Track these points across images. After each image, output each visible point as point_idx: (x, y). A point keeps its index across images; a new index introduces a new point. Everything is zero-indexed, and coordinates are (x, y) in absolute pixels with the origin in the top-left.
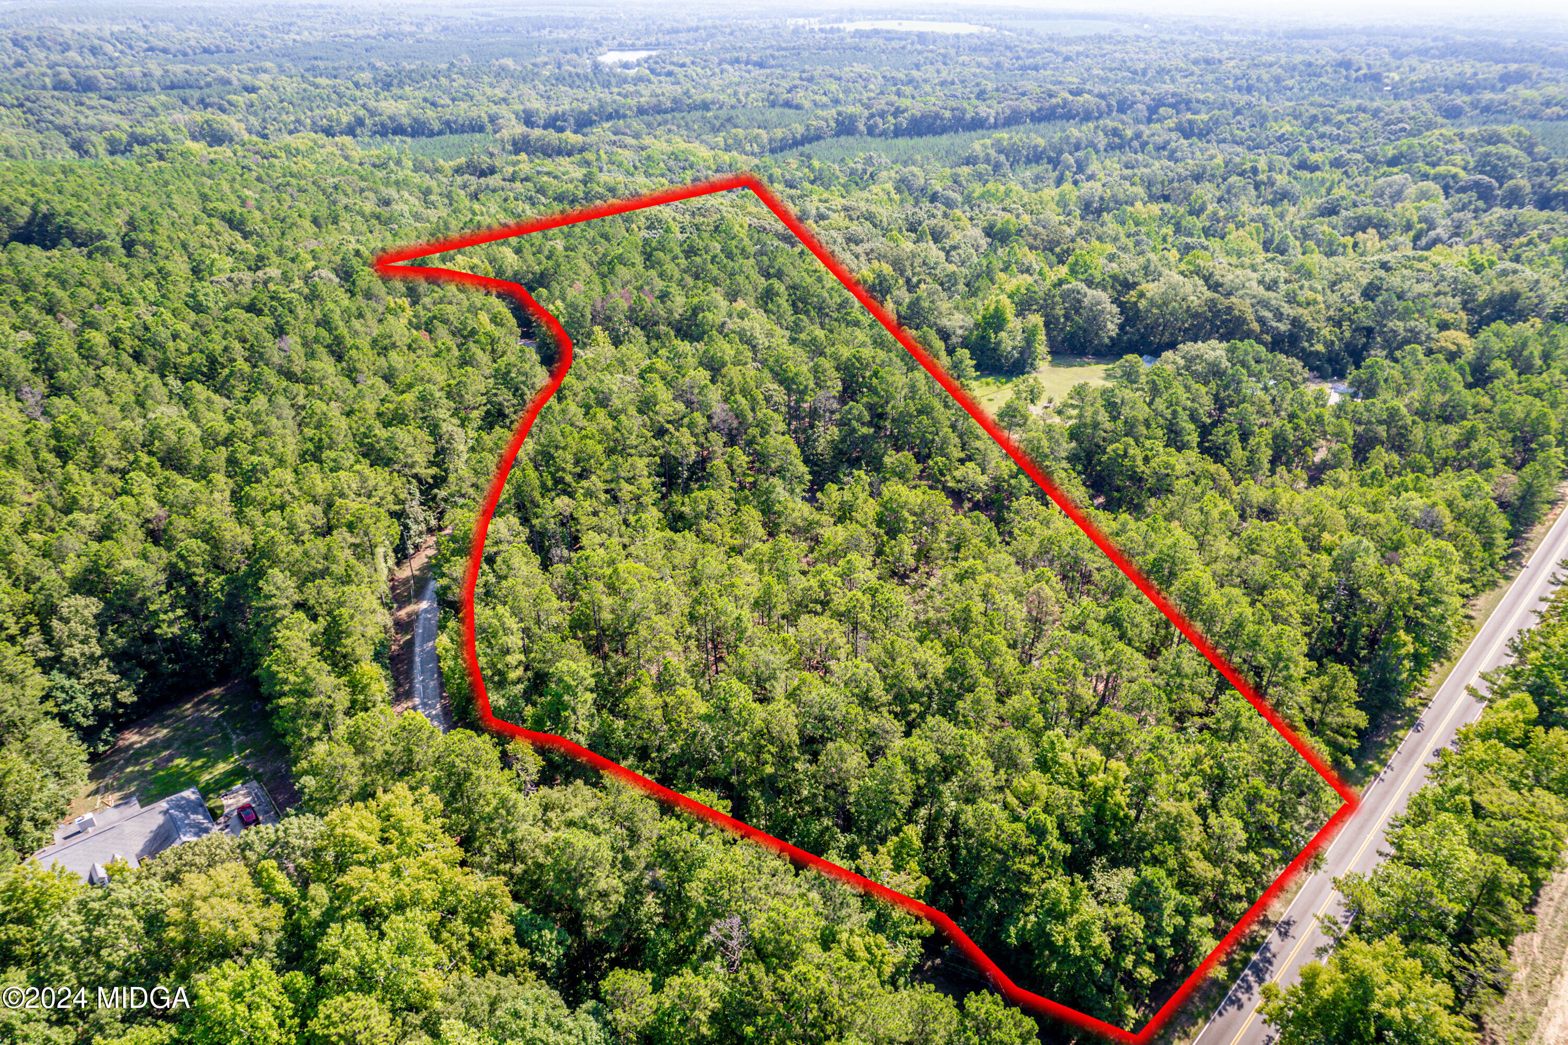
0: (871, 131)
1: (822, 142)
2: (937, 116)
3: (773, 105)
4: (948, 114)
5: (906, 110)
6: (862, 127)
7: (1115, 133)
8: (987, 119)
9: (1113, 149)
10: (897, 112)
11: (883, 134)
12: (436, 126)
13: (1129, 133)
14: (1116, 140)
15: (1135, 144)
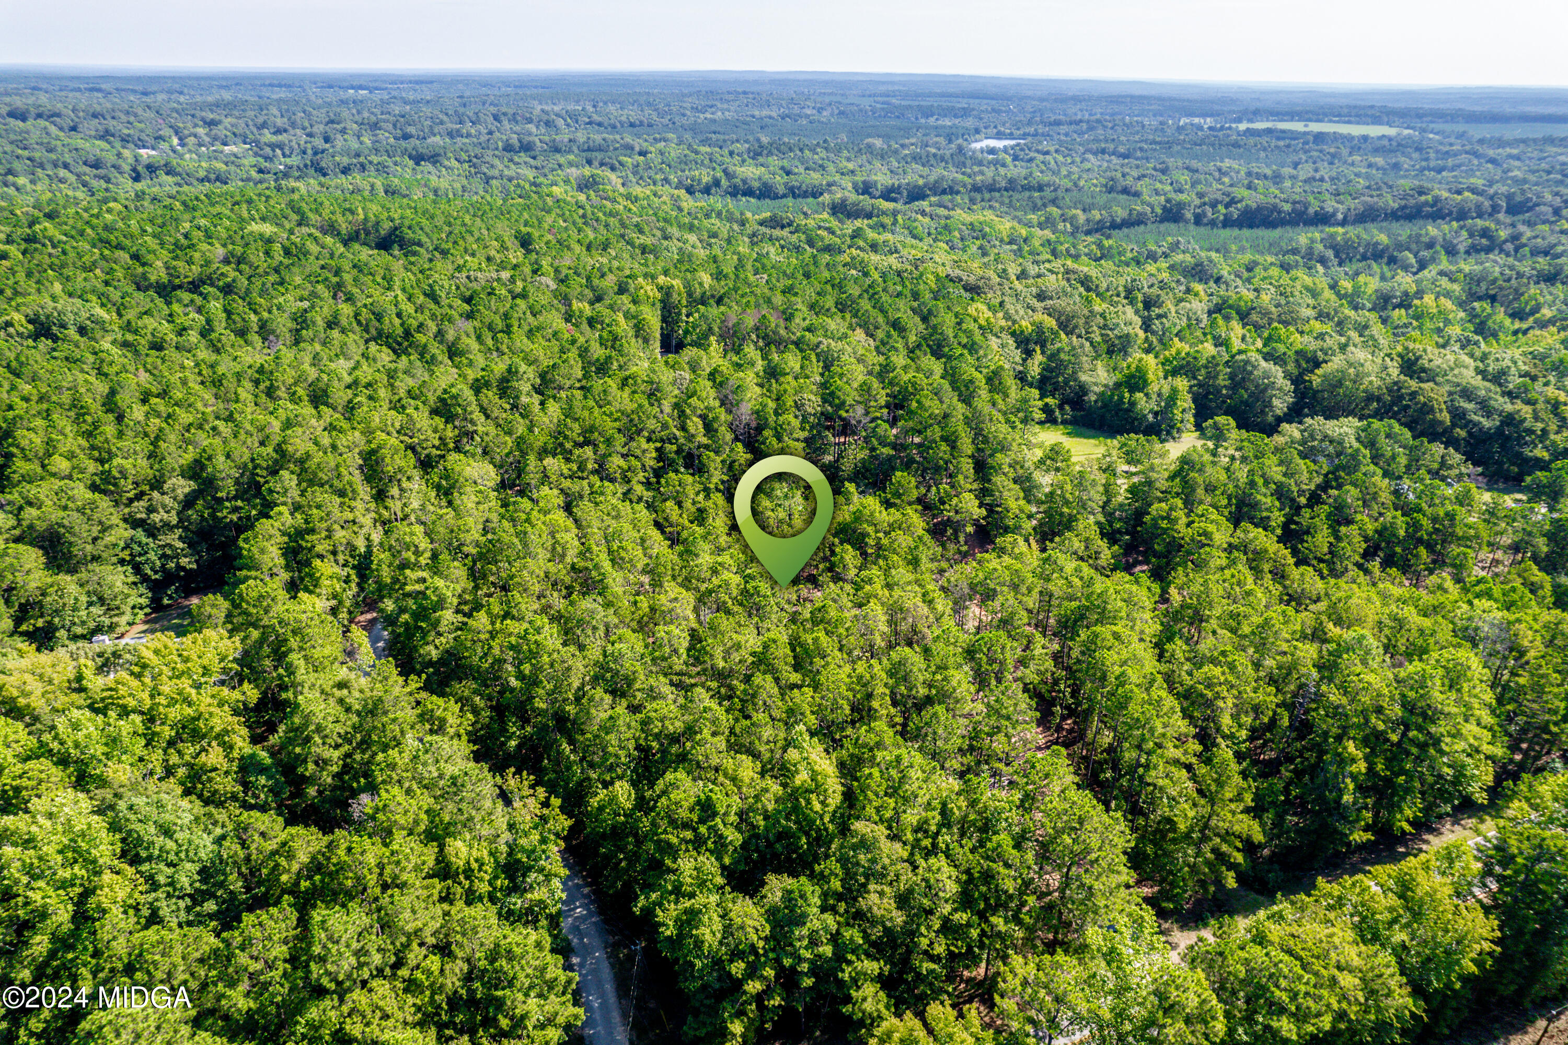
0: (1198, 220)
1: (1142, 227)
2: (1275, 208)
3: (1110, 190)
4: (1287, 207)
5: (1240, 201)
6: (1189, 215)
7: (1485, 233)
8: (1334, 214)
9: (1478, 251)
10: (1232, 202)
11: (1213, 224)
12: (781, 190)
13: (1503, 234)
14: (1484, 241)
15: (1509, 247)
